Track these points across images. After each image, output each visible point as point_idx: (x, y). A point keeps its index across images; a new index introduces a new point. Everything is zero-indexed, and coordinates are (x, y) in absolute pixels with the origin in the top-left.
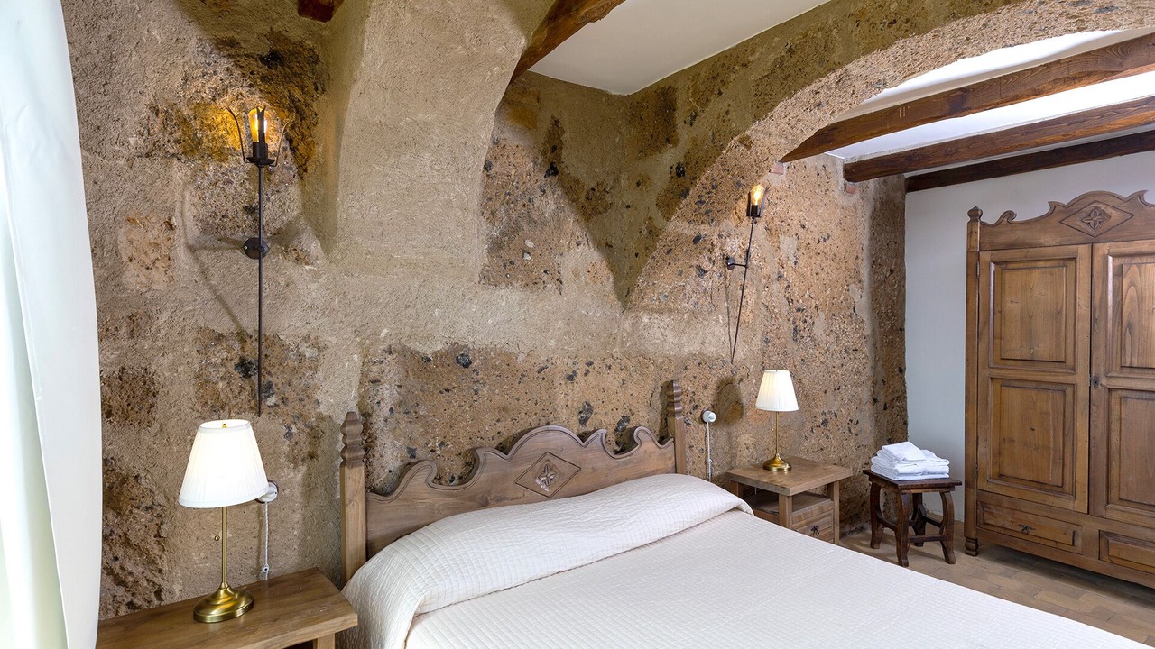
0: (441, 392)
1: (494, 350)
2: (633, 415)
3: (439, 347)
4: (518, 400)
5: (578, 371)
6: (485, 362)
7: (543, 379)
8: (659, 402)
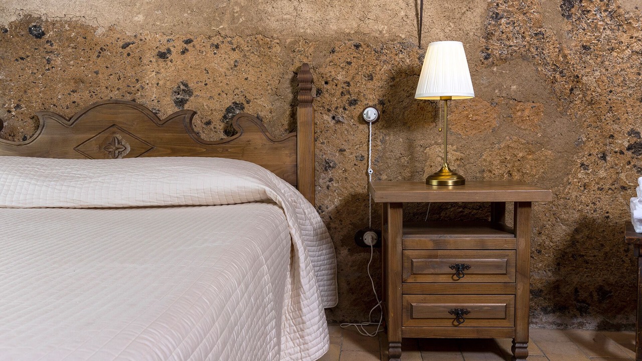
0: (17, 60)
1: (69, 23)
2: (248, 102)
3: (13, 19)
4: (97, 73)
5: (172, 49)
6: (60, 34)
7: (129, 55)
8: (289, 90)
